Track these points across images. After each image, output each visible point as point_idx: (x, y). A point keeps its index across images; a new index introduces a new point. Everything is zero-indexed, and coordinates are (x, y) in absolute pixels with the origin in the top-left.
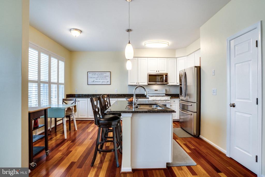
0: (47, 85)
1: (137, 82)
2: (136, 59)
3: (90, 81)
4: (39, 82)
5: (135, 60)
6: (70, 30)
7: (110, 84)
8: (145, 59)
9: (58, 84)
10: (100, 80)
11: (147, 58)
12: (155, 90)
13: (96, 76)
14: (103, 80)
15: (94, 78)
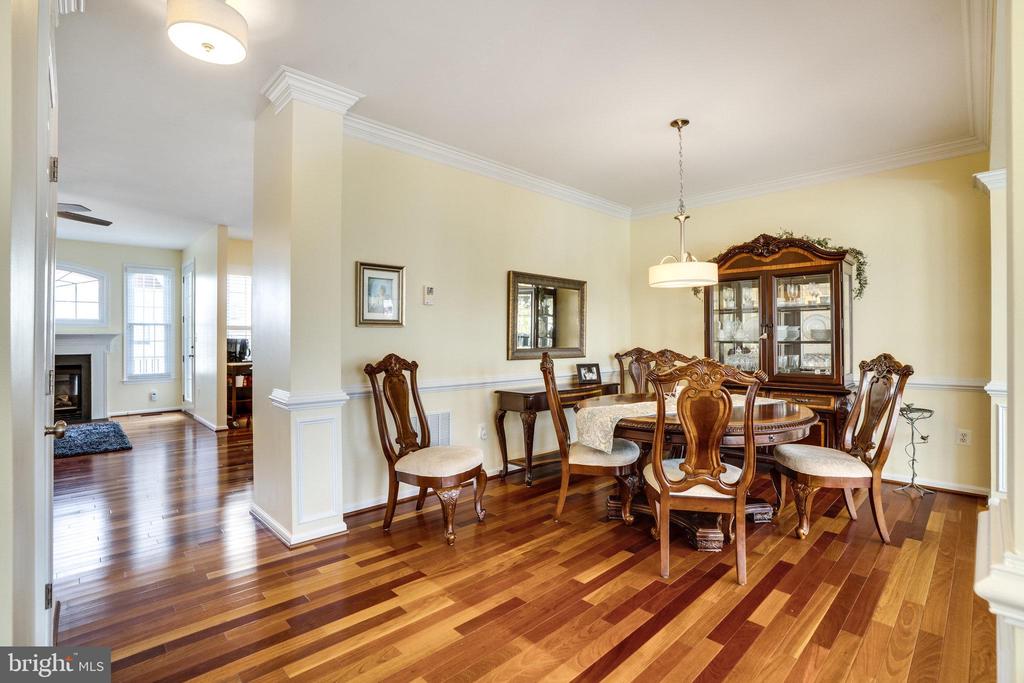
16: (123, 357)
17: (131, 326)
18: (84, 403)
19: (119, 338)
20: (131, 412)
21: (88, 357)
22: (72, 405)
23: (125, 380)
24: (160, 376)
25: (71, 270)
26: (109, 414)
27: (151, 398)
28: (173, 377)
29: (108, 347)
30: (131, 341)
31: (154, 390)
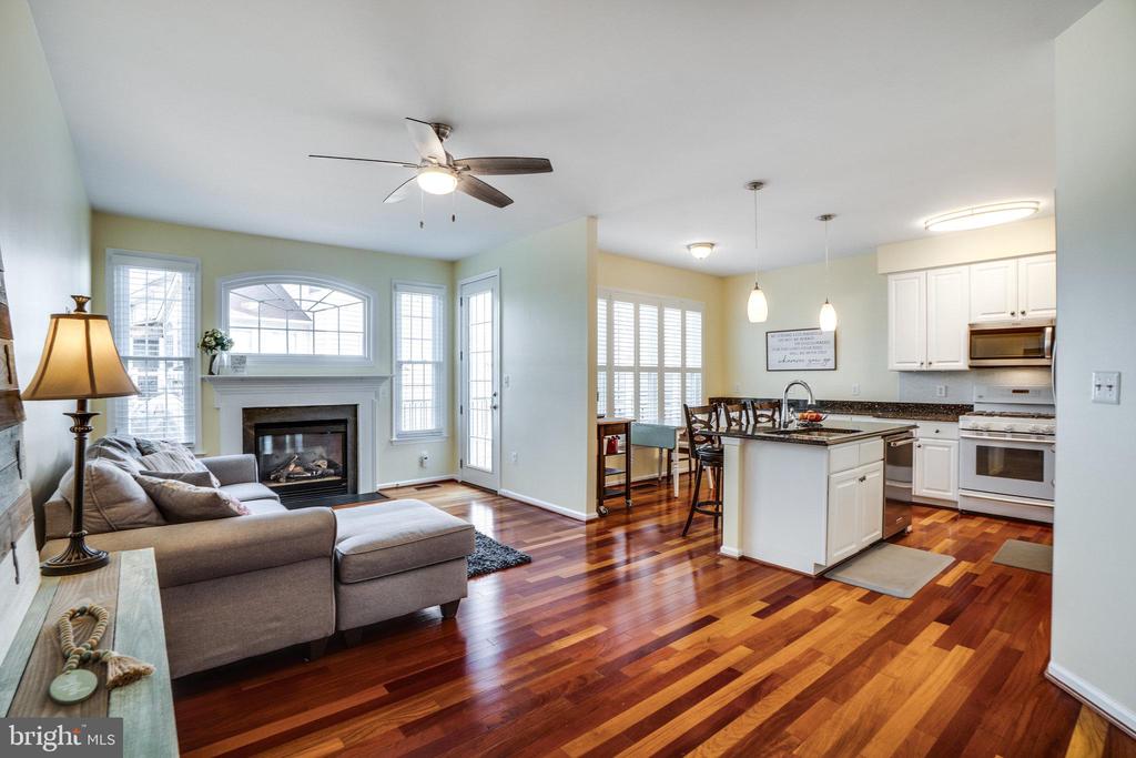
0: (655, 375)
1: (924, 360)
2: (919, 278)
3: (775, 357)
4: (637, 370)
5: (917, 281)
6: (689, 247)
7: (835, 369)
8: (959, 272)
9: (683, 370)
10: (801, 357)
11: (966, 267)
12: (1014, 391)
13: (792, 344)
14: (812, 357)
15: (786, 349)
16: (392, 406)
17: (400, 364)
18: (350, 472)
19: (388, 382)
20: (401, 483)
21: (355, 407)
22: (335, 475)
23: (394, 439)
24: (432, 434)
25: (335, 288)
26: (379, 486)
27: (422, 463)
28: (445, 434)
29: (377, 395)
30: (400, 385)
31: (425, 453)
